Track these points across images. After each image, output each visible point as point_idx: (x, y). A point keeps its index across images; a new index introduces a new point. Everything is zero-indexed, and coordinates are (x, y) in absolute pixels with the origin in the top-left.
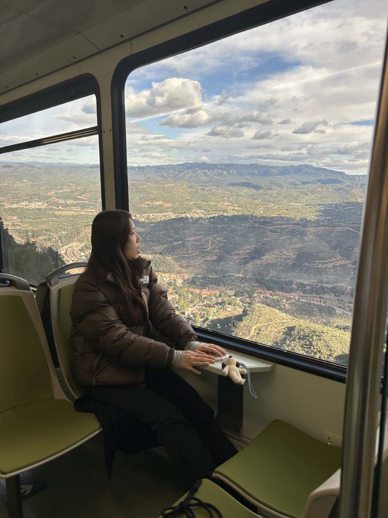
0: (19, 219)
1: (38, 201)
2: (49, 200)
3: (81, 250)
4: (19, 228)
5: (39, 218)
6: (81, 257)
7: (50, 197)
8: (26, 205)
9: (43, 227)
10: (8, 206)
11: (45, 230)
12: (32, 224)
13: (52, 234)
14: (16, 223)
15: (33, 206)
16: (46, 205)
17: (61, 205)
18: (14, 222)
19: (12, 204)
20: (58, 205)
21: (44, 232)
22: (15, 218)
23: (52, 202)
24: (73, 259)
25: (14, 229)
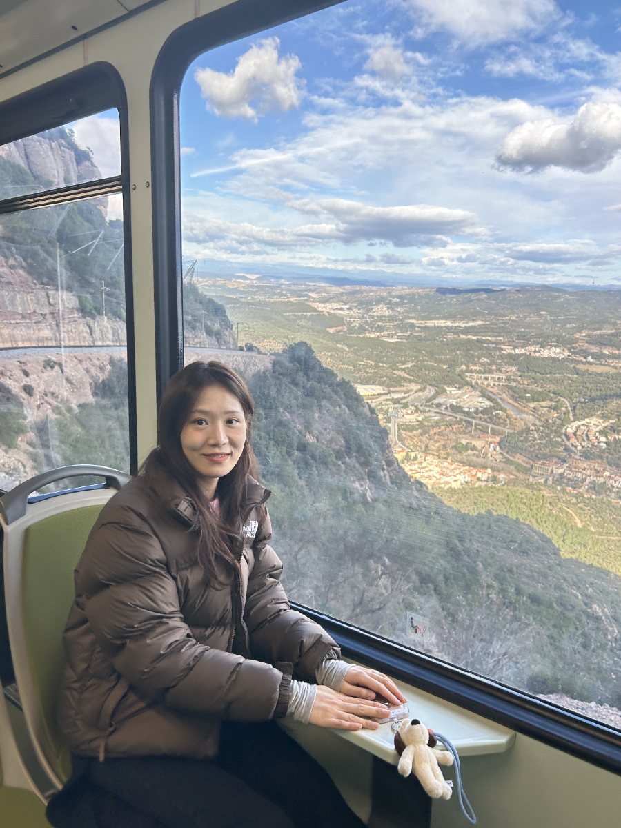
0: (519, 370)
1: (555, 347)
2: (574, 345)
3: (601, 432)
4: (515, 384)
5: (551, 373)
6: (599, 442)
7: (577, 340)
8: (535, 351)
9: (552, 387)
10: (508, 350)
11: (554, 393)
12: (535, 381)
13: (562, 399)
14: (512, 377)
15: (546, 353)
16: (567, 353)
17: (593, 355)
18: (510, 376)
19: (515, 347)
20: (586, 354)
21: (552, 395)
22: (514, 369)
23: (579, 348)
24: (584, 444)
25: (507, 386)
